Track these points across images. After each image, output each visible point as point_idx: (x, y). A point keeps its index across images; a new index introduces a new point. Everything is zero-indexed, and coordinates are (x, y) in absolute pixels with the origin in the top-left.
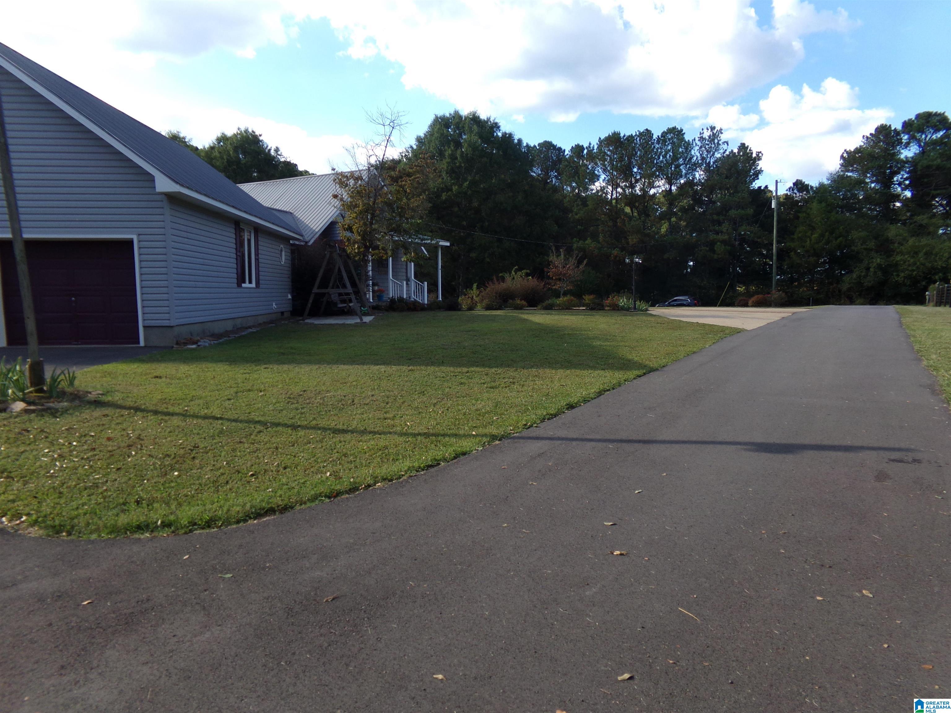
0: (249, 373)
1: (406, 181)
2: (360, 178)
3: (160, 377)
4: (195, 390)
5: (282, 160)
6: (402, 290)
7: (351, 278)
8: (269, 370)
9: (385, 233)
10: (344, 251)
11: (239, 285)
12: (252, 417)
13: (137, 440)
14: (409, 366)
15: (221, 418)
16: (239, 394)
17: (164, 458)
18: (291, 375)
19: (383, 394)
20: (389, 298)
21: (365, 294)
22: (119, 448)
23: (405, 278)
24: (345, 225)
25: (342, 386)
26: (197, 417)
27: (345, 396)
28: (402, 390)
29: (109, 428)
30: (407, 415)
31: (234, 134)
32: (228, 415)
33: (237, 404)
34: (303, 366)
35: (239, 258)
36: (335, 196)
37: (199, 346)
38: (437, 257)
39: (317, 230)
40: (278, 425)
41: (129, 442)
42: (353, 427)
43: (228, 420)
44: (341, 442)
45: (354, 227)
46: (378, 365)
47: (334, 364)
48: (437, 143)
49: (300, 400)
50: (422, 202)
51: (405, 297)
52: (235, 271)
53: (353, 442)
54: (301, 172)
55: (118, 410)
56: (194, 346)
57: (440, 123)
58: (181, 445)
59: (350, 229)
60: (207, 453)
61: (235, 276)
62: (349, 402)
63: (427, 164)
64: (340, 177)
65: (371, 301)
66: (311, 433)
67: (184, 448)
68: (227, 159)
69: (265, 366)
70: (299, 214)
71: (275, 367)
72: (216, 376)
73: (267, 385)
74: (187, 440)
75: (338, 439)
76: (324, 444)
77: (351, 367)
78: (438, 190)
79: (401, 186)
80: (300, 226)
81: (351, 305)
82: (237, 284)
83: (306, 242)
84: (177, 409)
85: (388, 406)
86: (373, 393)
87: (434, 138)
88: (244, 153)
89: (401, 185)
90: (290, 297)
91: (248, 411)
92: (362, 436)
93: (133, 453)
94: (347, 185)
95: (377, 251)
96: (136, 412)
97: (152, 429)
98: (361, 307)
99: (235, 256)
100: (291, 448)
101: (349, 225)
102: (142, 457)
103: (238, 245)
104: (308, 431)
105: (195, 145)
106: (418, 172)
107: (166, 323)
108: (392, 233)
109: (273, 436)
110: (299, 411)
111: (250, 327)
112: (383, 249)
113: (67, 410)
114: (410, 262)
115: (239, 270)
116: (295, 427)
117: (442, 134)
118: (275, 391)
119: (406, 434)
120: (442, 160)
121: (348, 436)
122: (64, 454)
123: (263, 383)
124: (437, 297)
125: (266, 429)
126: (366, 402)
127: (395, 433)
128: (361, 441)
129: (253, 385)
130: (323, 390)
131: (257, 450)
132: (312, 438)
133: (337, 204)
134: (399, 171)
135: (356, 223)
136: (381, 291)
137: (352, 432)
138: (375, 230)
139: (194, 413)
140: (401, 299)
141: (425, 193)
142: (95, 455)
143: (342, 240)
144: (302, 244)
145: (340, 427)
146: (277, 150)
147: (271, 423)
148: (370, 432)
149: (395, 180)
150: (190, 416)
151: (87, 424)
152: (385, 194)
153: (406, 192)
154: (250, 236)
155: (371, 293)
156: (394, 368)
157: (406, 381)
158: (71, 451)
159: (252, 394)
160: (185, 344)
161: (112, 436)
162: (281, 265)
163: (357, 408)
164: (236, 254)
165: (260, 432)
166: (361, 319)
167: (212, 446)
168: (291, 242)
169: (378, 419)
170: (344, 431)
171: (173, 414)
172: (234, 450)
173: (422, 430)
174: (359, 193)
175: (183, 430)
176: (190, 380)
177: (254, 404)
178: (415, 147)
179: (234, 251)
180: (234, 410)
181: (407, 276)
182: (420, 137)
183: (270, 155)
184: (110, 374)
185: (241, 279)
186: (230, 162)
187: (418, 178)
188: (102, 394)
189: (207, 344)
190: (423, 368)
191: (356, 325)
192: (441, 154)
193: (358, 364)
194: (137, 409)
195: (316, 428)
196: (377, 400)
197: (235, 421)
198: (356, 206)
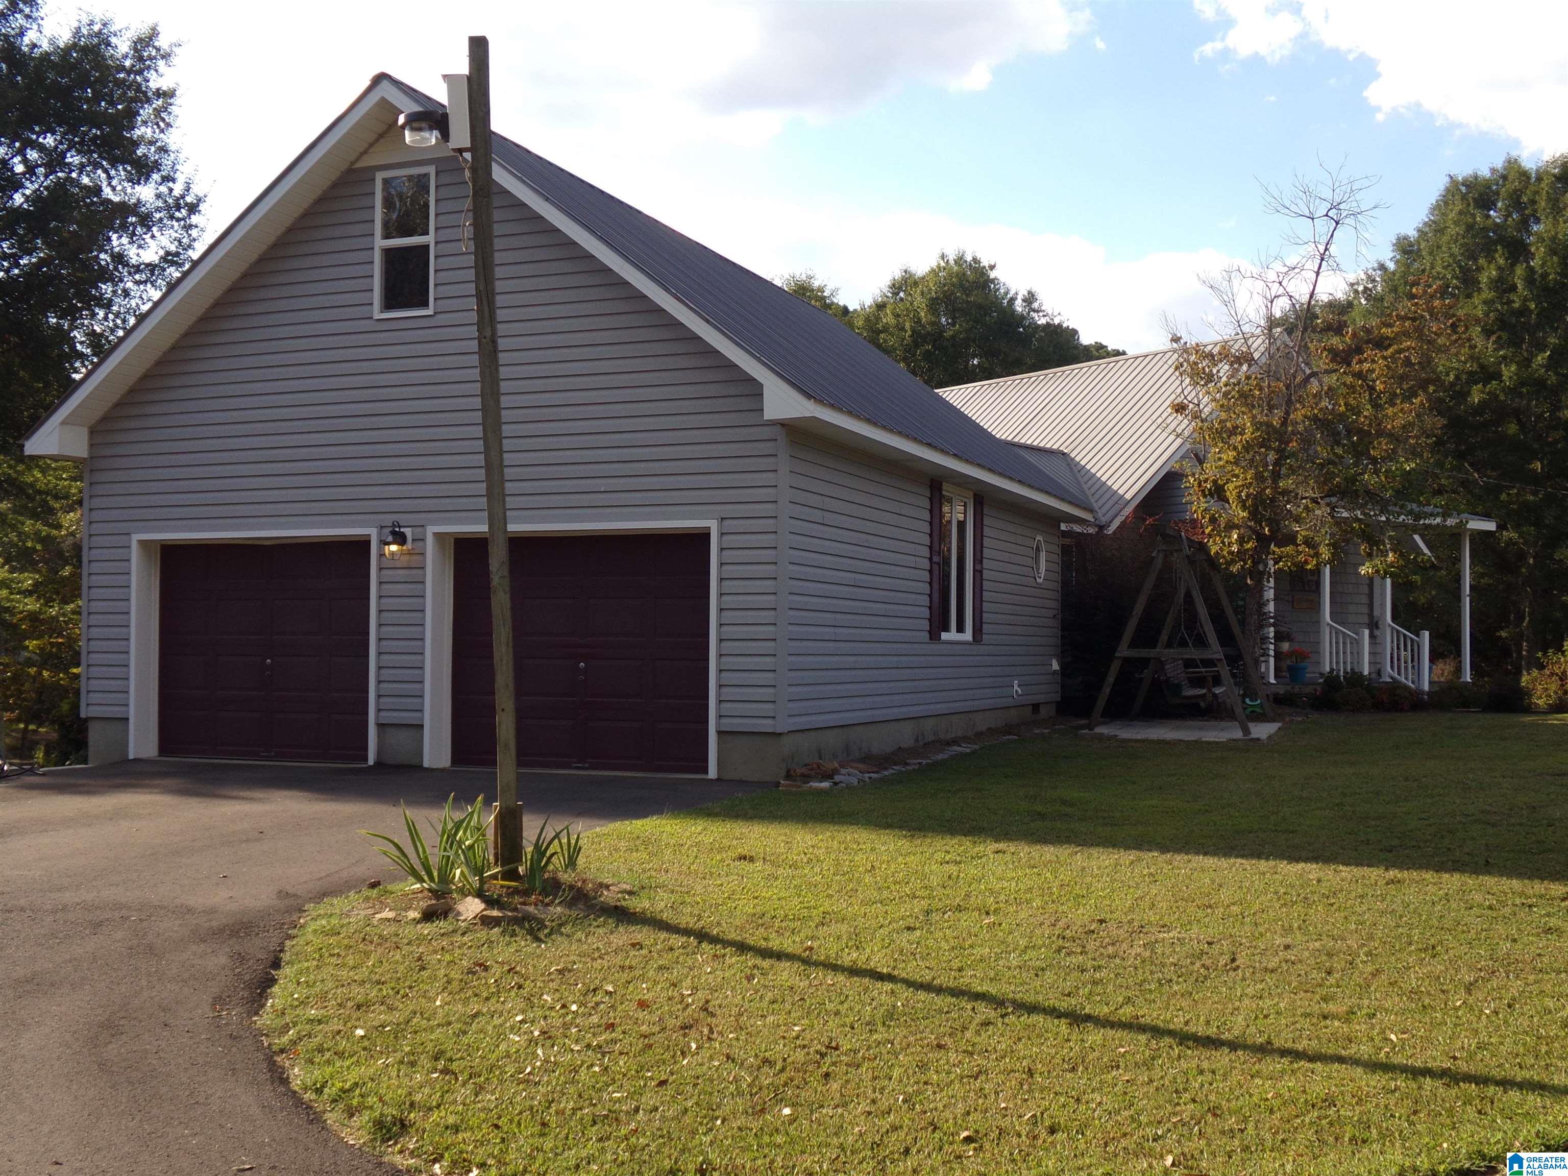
0: (957, 863)
1: (1373, 361)
2: (1246, 358)
3: (752, 859)
4: (830, 896)
5: (1042, 321)
6: (1360, 654)
7: (1218, 619)
8: (1008, 857)
9: (1314, 501)
10: (1202, 548)
11: (934, 636)
12: (967, 980)
13: (703, 1015)
14: (1387, 869)
15: (890, 978)
16: (935, 917)
17: (759, 1068)
18: (1065, 875)
19: (1317, 944)
20: (1322, 675)
21: (1257, 663)
22: (663, 1029)
23: (1366, 619)
24: (1206, 481)
25: (1200, 914)
26: (835, 968)
27: (1209, 943)
28: (1371, 937)
29: (643, 978)
30: (1386, 1010)
31: (933, 270)
32: (908, 970)
33: (931, 942)
34: (1094, 851)
35: (936, 567)
36: (1180, 408)
37: (836, 784)
38: (1458, 560)
39: (1128, 496)
40: (1033, 1009)
41: (684, 1017)
42: (1236, 1033)
43: (909, 983)
44: (1201, 1072)
45: (1231, 486)
46: (1297, 860)
47: (1179, 851)
48: (1456, 250)
49: (1091, 946)
50: (1418, 416)
51: (1366, 672)
52: (926, 600)
53: (1236, 1077)
54: (1087, 348)
55: (663, 935)
56: (825, 785)
57: (1464, 197)
58: (797, 1038)
59: (1218, 492)
60: (858, 1066)
61: (926, 613)
62: (1222, 962)
63: (1431, 310)
64: (1193, 358)
65: (1272, 681)
66: (1121, 1039)
67: (804, 1047)
68: (913, 331)
69: (1001, 846)
70: (1081, 457)
71: (1024, 851)
72: (877, 864)
73: (1002, 897)
74: (812, 1027)
75: (1194, 1063)
76: (1157, 1073)
77: (1224, 863)
78: (1457, 377)
79: (1359, 375)
80: (1085, 487)
81: (1218, 691)
82: (930, 632)
83: (1101, 528)
84: (788, 944)
85: (1332, 980)
86: (1288, 940)
87: (1445, 238)
88: (954, 312)
89: (1361, 372)
90: (1055, 666)
91: (956, 964)
92: (1260, 1060)
93: (694, 1046)
94: (1210, 378)
95: (1289, 549)
96: (700, 943)
97: (733, 989)
98: (1244, 696)
99: (926, 564)
100: (1069, 1075)
101: (1215, 482)
102: (711, 1058)
103: (936, 539)
104: (1110, 1033)
105: (841, 304)
106: (1406, 334)
107: (766, 725)
108: (1334, 500)
109: (1020, 1039)
110: (1087, 976)
111: (955, 742)
112: (1308, 542)
113: (560, 925)
114: (1384, 578)
115: (936, 596)
116: (1077, 1019)
117: (1470, 227)
118: (1023, 915)
119: (1386, 1067)
120: (1469, 296)
121: (1223, 1058)
122: (553, 1032)
123: (992, 892)
124: (1458, 670)
125: (1003, 1016)
126: (1270, 966)
127: (1355, 1062)
128: (1258, 1074)
129: (968, 895)
130: (1150, 923)
131: (980, 1072)
132: (1123, 1055)
133: (1183, 426)
134: (1354, 335)
135: (1237, 476)
136: (1300, 656)
137: (1233, 1046)
138: (1285, 492)
139: (828, 957)
140: (1355, 678)
141: (1425, 390)
142: (614, 1041)
143: (1194, 522)
144: (1091, 530)
145: (1200, 1029)
146: (1030, 299)
147: (1014, 1002)
148: (1284, 1053)
149: (1342, 358)
150: (817, 964)
151: (598, 964)
152: (1315, 396)
153: (1372, 389)
154: (965, 513)
155: (1272, 660)
156: (1346, 871)
157: (1383, 913)
158: (566, 1026)
159: (966, 921)
160: (806, 778)
161: (648, 996)
162: (1039, 587)
163: (1244, 979)
164: (931, 559)
165: (986, 1024)
166: (1246, 731)
167: (869, 1048)
168: (1063, 527)
169: (1306, 1015)
170: (1212, 1043)
171: (780, 956)
172: (923, 1066)
173: (1435, 1059)
174: (1244, 396)
175: (802, 999)
176: (817, 869)
177: (971, 946)
178: (1391, 266)
179: (926, 552)
180: (922, 958)
181: (1371, 615)
182: (1406, 238)
183: (1014, 311)
184: (646, 843)
185: (939, 622)
186: (919, 337)
187: (1408, 348)
188: (631, 893)
189: (855, 781)
190: (1429, 876)
191: (1231, 746)
192: (1469, 281)
193: (1242, 857)
194: (702, 936)
195: (1134, 1026)
196: (1300, 961)
197: (927, 987)
198: (1233, 431)
